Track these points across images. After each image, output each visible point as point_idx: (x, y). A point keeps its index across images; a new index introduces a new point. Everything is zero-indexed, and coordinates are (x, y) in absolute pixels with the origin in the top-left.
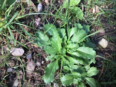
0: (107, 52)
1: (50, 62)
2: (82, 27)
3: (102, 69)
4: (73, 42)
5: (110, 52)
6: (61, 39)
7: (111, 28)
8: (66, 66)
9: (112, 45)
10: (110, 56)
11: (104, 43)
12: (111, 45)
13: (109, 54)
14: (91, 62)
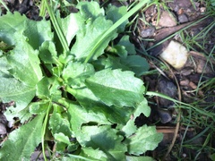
0: (188, 77)
1: (18, 123)
2: (102, 11)
3: (175, 125)
4: (78, 57)
5: (194, 77)
6: (37, 52)
7: (193, 10)
8: (61, 134)
9: (200, 58)
10: (197, 89)
11: (175, 55)
12: (197, 59)
13: (192, 84)
14: (137, 114)
